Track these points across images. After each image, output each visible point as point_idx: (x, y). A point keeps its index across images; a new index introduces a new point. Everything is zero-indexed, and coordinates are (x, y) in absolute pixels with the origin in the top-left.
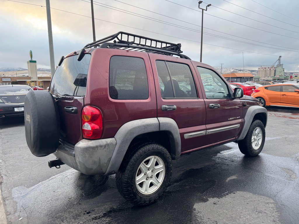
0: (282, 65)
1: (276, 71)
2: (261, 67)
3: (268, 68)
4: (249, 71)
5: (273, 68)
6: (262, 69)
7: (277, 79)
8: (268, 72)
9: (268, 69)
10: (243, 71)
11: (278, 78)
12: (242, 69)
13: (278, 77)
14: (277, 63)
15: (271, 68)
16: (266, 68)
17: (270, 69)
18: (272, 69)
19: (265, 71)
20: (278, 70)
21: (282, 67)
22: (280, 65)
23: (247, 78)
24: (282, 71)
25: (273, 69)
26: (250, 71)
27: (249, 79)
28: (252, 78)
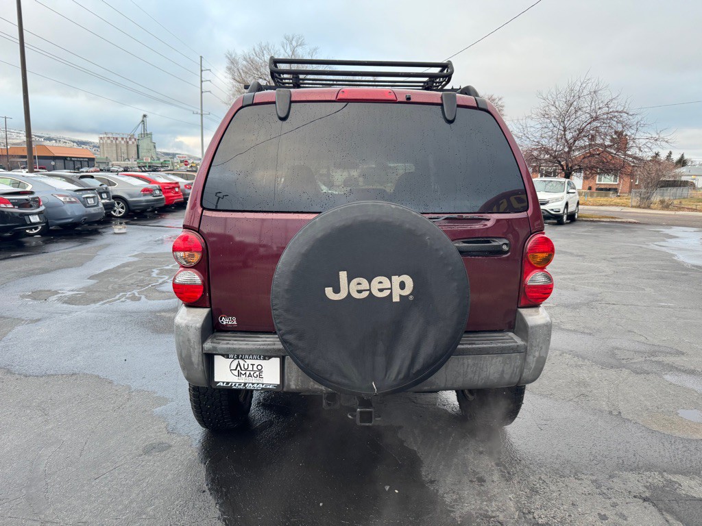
0: (151, 134)
1: (140, 147)
2: (105, 136)
3: (122, 139)
4: (74, 142)
5: (133, 140)
6: (109, 141)
7: (147, 165)
8: (124, 149)
9: (123, 142)
10: (56, 140)
11: (149, 163)
12: (53, 135)
13: (149, 161)
14: (140, 130)
15: (128, 140)
16: (117, 139)
17: (127, 142)
18: (130, 142)
19: (116, 145)
20: (144, 144)
21: (151, 139)
22: (146, 135)
23: (81, 161)
24: (152, 147)
25: (133, 143)
26: (76, 143)
27: (86, 163)
28: (93, 159)
